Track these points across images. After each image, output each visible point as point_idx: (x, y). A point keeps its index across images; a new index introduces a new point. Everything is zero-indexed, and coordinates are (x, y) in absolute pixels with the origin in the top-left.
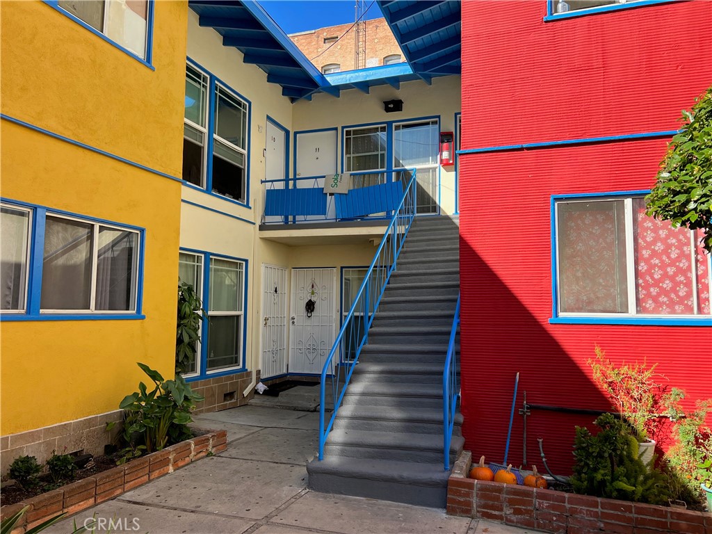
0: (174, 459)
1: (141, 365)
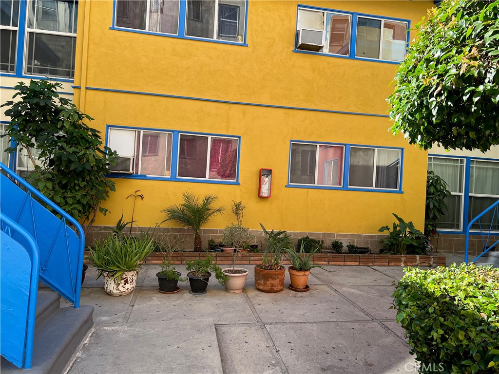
0: (405, 260)
1: (394, 214)
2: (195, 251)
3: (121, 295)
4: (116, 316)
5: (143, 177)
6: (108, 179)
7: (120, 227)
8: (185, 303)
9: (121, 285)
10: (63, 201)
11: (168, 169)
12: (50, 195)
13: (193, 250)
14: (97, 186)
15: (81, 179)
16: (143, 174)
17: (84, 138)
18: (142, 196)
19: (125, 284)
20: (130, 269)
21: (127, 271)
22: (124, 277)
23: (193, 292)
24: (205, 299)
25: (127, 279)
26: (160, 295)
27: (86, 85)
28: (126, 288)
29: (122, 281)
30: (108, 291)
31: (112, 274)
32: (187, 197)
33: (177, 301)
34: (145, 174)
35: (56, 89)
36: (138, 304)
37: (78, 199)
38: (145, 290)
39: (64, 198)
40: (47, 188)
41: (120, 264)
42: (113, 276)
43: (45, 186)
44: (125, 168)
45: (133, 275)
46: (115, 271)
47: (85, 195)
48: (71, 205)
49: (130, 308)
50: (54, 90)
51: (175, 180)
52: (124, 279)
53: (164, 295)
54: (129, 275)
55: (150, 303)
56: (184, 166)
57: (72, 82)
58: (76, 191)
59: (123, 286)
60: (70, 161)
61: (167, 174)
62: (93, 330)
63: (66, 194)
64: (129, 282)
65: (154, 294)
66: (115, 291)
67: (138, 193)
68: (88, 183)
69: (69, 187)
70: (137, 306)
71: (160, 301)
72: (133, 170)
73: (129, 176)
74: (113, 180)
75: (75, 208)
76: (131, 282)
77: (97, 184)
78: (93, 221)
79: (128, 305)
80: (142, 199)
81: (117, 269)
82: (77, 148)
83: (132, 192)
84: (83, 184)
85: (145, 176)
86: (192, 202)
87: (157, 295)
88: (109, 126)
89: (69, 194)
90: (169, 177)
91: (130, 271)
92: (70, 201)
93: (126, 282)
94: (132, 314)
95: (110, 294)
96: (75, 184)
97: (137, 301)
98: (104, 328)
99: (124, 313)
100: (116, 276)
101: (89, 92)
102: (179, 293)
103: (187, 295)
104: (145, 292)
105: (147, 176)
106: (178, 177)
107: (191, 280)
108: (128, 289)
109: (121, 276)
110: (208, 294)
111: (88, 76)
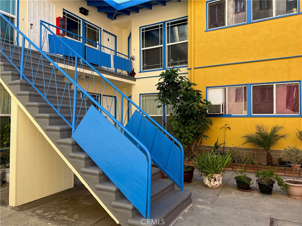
2: (267, 165)
3: (213, 188)
4: (207, 200)
5: (230, 116)
6: (208, 118)
7: (217, 146)
8: (254, 200)
9: (212, 182)
10: (184, 132)
11: (245, 110)
12: (177, 128)
13: (266, 164)
14: (201, 123)
15: (192, 119)
16: (229, 114)
17: (192, 96)
18: (229, 128)
19: (214, 181)
20: (217, 172)
21: (215, 173)
22: (214, 177)
23: (261, 193)
24: (270, 199)
25: (216, 179)
26: (238, 191)
27: (194, 66)
28: (215, 184)
29: (212, 179)
30: (205, 184)
31: (207, 174)
32: (259, 128)
33: (248, 197)
34: (231, 114)
35: (178, 72)
36: (222, 195)
37: (191, 130)
38: (229, 187)
39: (185, 130)
40: (176, 125)
41: (210, 169)
42: (207, 175)
43: (175, 123)
44: (218, 111)
45: (219, 177)
46: (208, 172)
47: (195, 128)
48: (188, 133)
49: (217, 196)
50: (177, 73)
51: (250, 116)
52: (214, 178)
53: (240, 191)
54: (217, 176)
55: (230, 195)
56: (256, 107)
57: (187, 66)
58: (190, 126)
59: (213, 183)
60: (185, 110)
61: (245, 113)
62: (191, 205)
63: (185, 127)
64: (217, 180)
65: (234, 190)
66: (209, 185)
67: (227, 126)
68: (196, 121)
69: (186, 124)
70: (221, 196)
71: (237, 195)
72: (223, 111)
73: (221, 116)
74: (210, 118)
75: (190, 135)
76: (218, 181)
77: (201, 121)
78: (201, 143)
79: (215, 195)
80: (230, 129)
81: (209, 172)
82: (189, 102)
83: (223, 125)
84: (193, 122)
85: (231, 115)
86: (262, 131)
87: (236, 191)
88: (207, 87)
89: (187, 128)
90: (247, 115)
91: (217, 174)
92: (187, 131)
93: (215, 180)
94: (217, 200)
95: (206, 186)
96: (189, 122)
97: (221, 193)
98: (197, 205)
99: (212, 199)
100: (209, 175)
101: (196, 70)
102: (251, 192)
103: (257, 195)
104: (228, 188)
105: (232, 115)
106: (252, 114)
107: (259, 184)
108: (216, 185)
109: (212, 176)
110: (273, 196)
111: (195, 61)
